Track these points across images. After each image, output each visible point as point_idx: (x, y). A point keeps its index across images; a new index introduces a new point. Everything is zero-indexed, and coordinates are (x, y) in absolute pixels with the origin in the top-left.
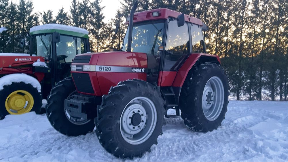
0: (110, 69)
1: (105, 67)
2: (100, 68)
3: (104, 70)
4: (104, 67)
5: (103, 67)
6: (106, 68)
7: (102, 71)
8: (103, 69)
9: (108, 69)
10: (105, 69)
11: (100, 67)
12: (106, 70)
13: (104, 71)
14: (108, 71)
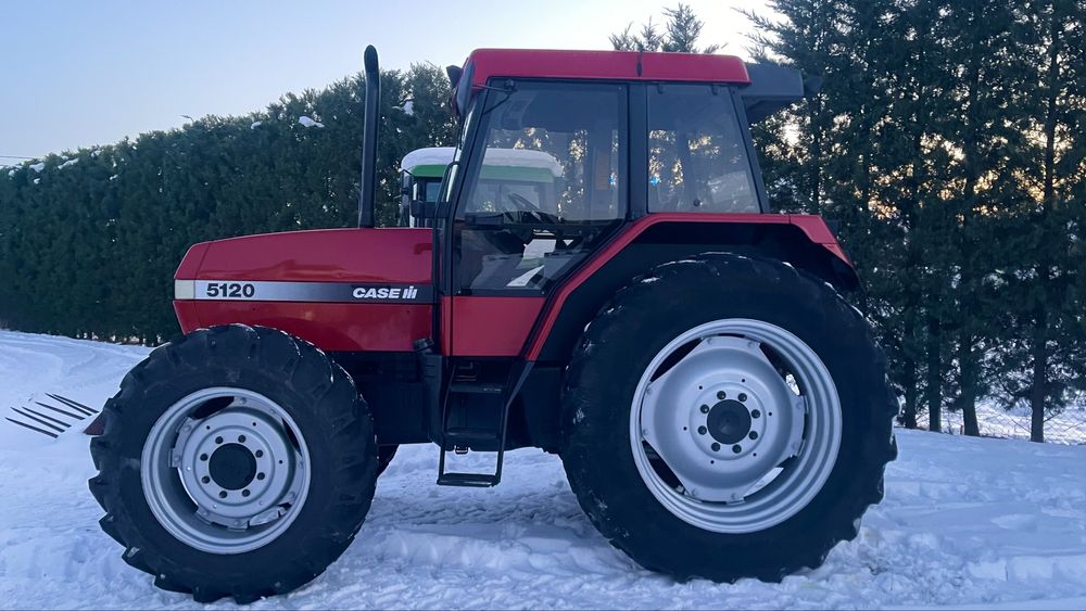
0: (249, 291)
1: (229, 283)
2: (209, 289)
3: (225, 294)
4: (225, 285)
5: (221, 283)
6: (235, 288)
7: (220, 297)
8: (221, 291)
9: (241, 292)
10: (229, 291)
11: (210, 285)
12: (232, 294)
13: (228, 298)
14: (243, 298)
